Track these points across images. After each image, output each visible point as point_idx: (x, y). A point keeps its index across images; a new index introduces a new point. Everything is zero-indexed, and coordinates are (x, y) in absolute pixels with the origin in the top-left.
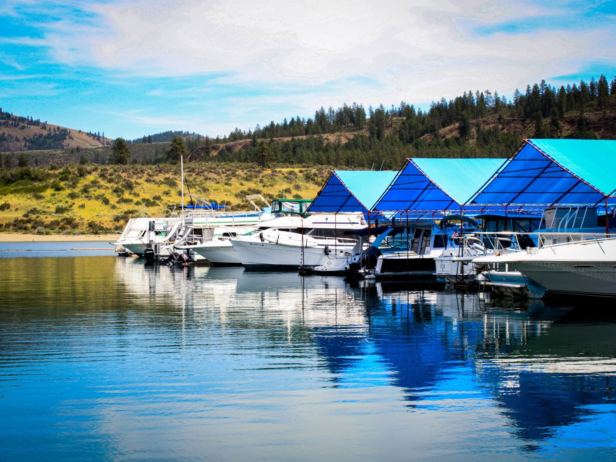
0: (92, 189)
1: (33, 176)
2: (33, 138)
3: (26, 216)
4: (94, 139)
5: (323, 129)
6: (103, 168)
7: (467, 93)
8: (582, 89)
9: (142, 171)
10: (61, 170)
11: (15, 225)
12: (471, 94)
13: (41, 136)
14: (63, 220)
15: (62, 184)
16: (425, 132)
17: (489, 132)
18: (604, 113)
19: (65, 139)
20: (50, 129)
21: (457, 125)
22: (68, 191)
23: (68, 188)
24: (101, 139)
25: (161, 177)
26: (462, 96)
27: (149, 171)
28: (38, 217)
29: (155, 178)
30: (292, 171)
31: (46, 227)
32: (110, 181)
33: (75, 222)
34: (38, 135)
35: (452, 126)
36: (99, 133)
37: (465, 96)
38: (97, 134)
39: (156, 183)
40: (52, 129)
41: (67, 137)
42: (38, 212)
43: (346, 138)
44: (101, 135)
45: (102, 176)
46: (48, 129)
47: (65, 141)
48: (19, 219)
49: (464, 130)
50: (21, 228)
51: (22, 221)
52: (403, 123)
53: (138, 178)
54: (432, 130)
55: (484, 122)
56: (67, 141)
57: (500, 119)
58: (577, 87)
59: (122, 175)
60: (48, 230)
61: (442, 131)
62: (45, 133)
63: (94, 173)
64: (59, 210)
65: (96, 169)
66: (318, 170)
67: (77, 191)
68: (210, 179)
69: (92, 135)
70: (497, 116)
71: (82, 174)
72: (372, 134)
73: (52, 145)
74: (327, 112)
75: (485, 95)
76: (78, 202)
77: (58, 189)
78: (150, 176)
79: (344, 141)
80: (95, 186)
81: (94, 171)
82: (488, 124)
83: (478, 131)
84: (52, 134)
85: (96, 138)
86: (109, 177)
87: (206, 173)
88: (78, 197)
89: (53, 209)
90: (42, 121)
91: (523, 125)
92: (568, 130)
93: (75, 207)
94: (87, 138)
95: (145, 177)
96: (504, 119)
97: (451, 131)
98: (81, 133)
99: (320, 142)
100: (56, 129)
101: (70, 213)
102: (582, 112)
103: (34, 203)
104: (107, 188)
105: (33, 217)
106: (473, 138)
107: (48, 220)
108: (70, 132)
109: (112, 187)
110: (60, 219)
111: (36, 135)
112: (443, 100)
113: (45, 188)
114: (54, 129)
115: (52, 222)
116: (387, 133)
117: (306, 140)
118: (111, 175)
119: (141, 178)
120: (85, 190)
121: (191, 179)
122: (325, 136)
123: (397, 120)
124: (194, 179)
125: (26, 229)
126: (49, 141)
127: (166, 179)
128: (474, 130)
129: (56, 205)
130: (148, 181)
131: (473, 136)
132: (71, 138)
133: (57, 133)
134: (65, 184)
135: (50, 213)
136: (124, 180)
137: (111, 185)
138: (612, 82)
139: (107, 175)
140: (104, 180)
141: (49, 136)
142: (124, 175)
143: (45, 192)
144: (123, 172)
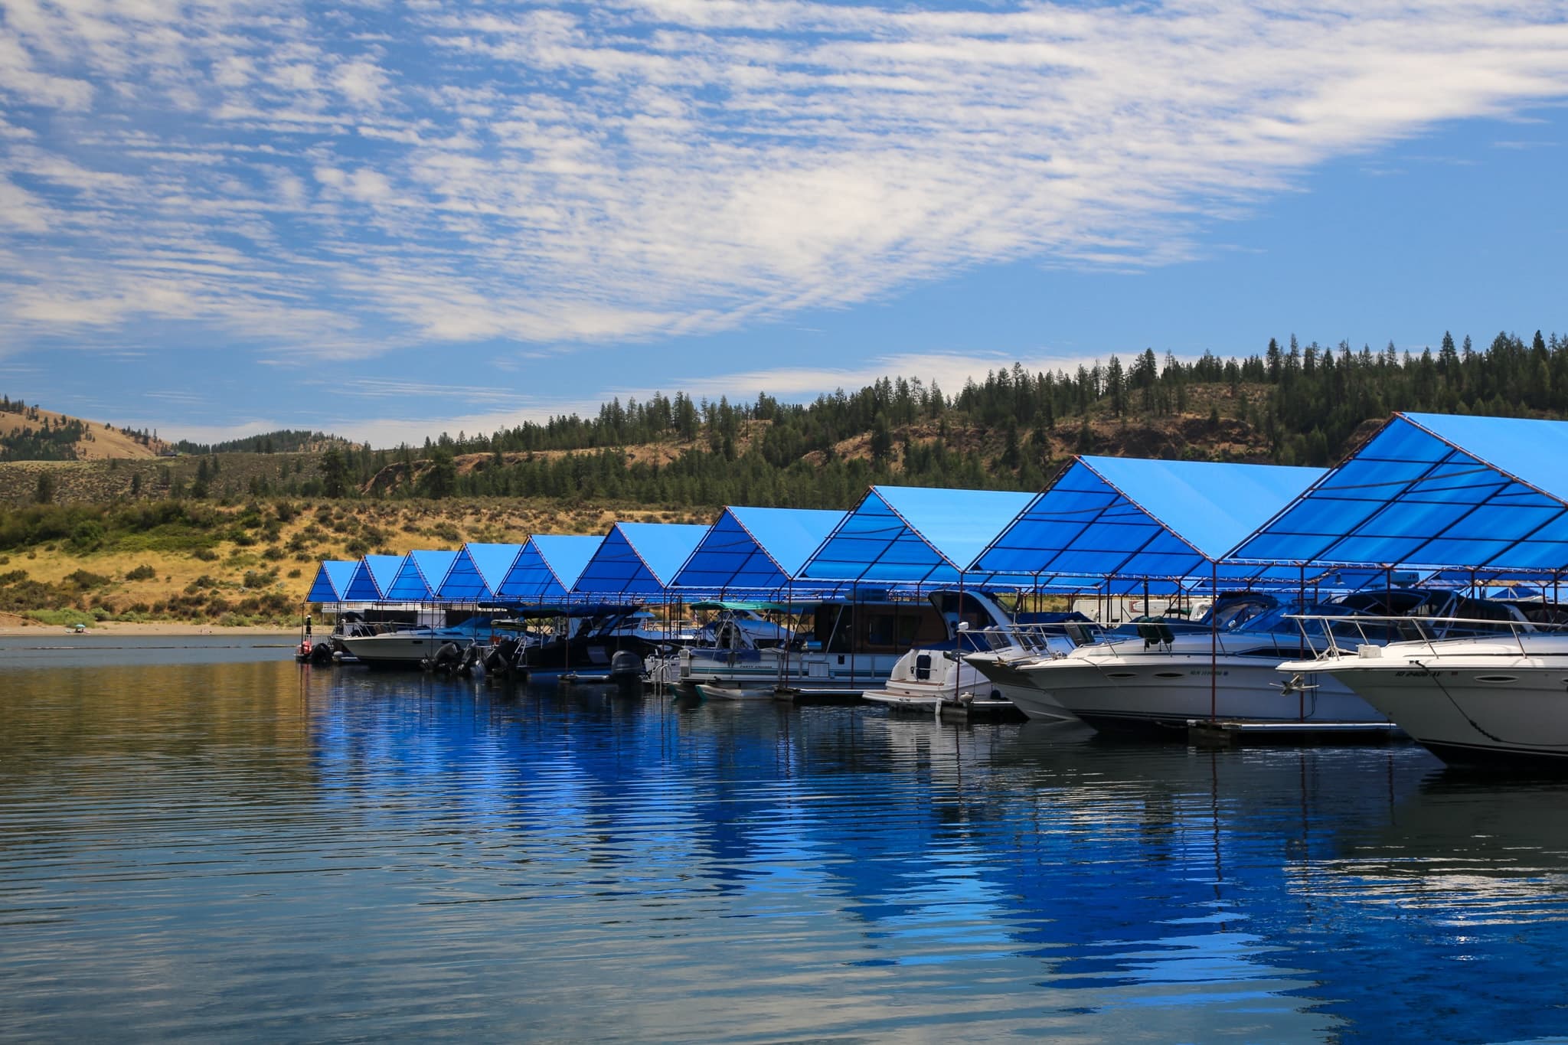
0: (308, 543)
1: (188, 517)
2: (12, 435)
3: (190, 591)
4: (137, 442)
5: (622, 436)
6: (322, 504)
7: (882, 380)
8: (1080, 381)
9: (394, 512)
10: (241, 508)
11: (173, 608)
12: (887, 382)
13: (27, 432)
14: (264, 600)
15: (249, 533)
16: (812, 446)
17: (926, 452)
18: (1124, 422)
19: (79, 439)
20: (46, 420)
21: (867, 436)
22: (262, 547)
23: (263, 540)
24: (150, 442)
25: (427, 523)
26: (873, 387)
27: (405, 510)
28: (215, 593)
29: (418, 524)
30: (652, 516)
31: (235, 610)
32: (340, 529)
33: (286, 604)
34: (22, 431)
35: (858, 439)
36: (146, 431)
37: (877, 386)
38: (143, 432)
39: (423, 534)
40: (51, 422)
41: (83, 436)
42: (213, 583)
43: (666, 454)
44: (151, 434)
45: (323, 520)
46: (42, 419)
47: (78, 444)
48: (180, 597)
49: (880, 447)
50: (185, 613)
51: (186, 601)
52: (768, 431)
53: (388, 523)
54: (824, 445)
55: (915, 432)
56: (81, 445)
57: (942, 428)
58: (1072, 379)
59: (359, 517)
60: (242, 617)
61: (840, 447)
62: (36, 427)
63: (305, 513)
64: (251, 582)
65: (308, 507)
66: (694, 515)
67: (280, 545)
68: (514, 527)
69: (133, 434)
70: (937, 422)
71: (286, 515)
72: (715, 447)
73: (51, 450)
74: (624, 406)
75: (910, 383)
76: (288, 564)
77: (245, 542)
78: (410, 520)
79: (664, 461)
80: (314, 537)
81: (305, 509)
82: (922, 436)
83: (906, 451)
84: (51, 430)
85: (141, 440)
86: (336, 522)
87: (505, 516)
88: (281, 557)
89: (240, 579)
90: (29, 404)
91: (980, 439)
92: (1062, 450)
93: (282, 575)
94: (123, 438)
95: (402, 523)
96: (949, 429)
97: (857, 448)
98: (110, 429)
99: (620, 460)
100: (60, 421)
101: (273, 586)
102: (1087, 420)
103: (198, 568)
104: (336, 542)
105: (207, 592)
106: (896, 461)
107: (235, 598)
108: (87, 427)
109: (344, 541)
110: (258, 597)
111: (17, 430)
112: (839, 393)
113: (219, 538)
114: (56, 421)
115: (243, 602)
116: (742, 447)
117: (597, 457)
118: (340, 517)
119: (394, 523)
120: (296, 546)
121: (481, 526)
122: (628, 450)
123: (756, 424)
124: (487, 528)
125: (195, 615)
126: (44, 443)
127: (439, 526)
128: (896, 446)
129: (245, 570)
130: (407, 529)
131: (896, 456)
132: (89, 438)
133: (62, 428)
134: (256, 534)
135: (236, 586)
136: (365, 527)
137: (342, 536)
138: (1131, 368)
139: (332, 517)
140: (327, 526)
141: (45, 434)
142: (362, 517)
143: (217, 546)
144: (360, 512)
